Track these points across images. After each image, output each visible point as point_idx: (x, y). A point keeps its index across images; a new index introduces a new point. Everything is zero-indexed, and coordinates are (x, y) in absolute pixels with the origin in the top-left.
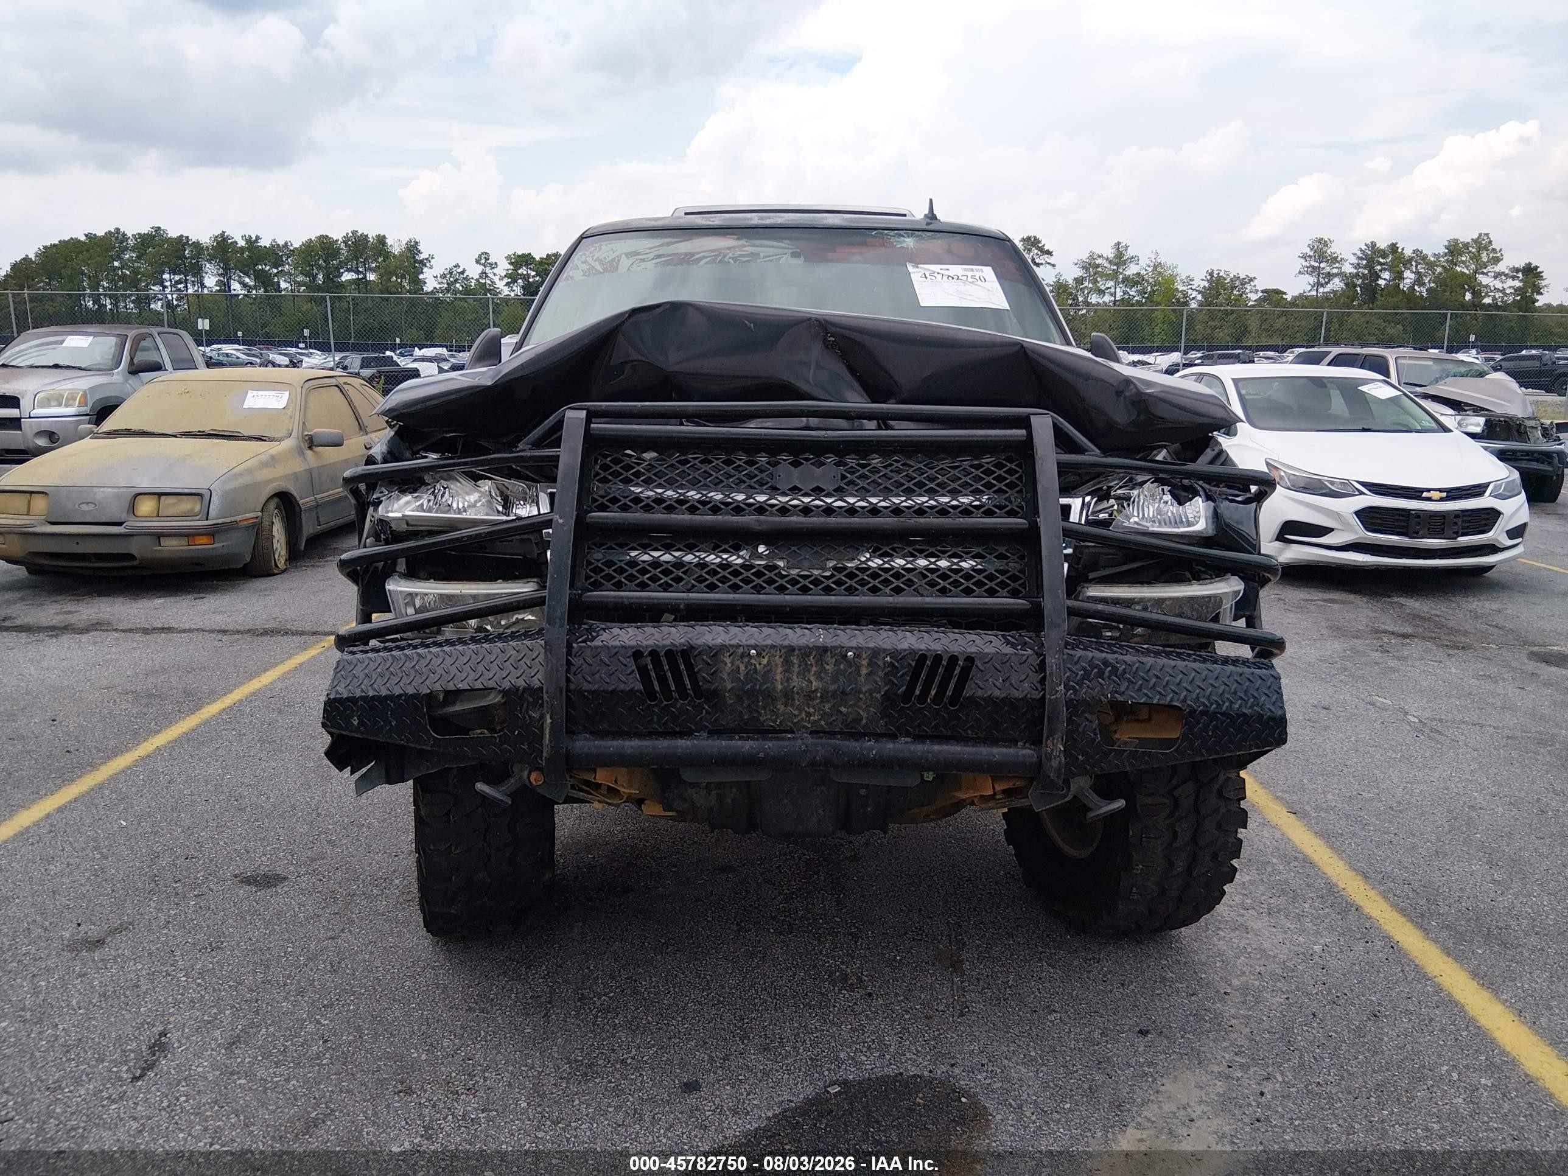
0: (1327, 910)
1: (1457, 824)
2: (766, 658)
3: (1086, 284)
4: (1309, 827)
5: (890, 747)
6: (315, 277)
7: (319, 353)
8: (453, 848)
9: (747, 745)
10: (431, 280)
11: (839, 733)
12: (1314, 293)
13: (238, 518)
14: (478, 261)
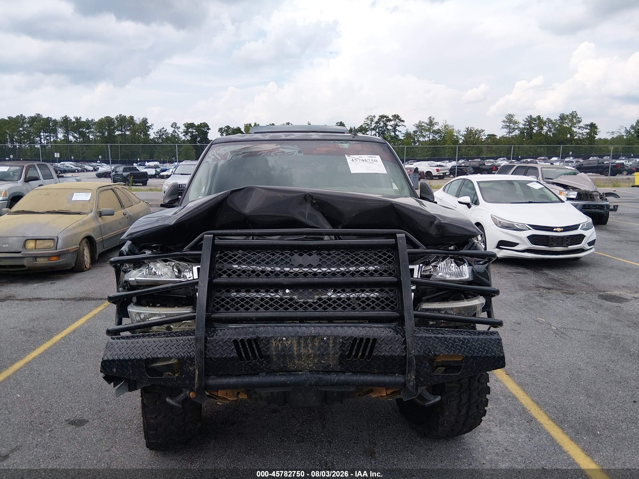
0: (523, 421)
1: (573, 377)
2: (290, 341)
3: (418, 133)
4: (515, 381)
5: (342, 377)
6: (104, 134)
7: (106, 165)
8: (158, 416)
9: (282, 379)
10: (152, 134)
11: (322, 371)
12: (508, 136)
13: (69, 249)
14: (172, 126)
